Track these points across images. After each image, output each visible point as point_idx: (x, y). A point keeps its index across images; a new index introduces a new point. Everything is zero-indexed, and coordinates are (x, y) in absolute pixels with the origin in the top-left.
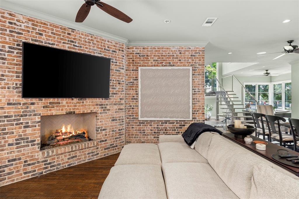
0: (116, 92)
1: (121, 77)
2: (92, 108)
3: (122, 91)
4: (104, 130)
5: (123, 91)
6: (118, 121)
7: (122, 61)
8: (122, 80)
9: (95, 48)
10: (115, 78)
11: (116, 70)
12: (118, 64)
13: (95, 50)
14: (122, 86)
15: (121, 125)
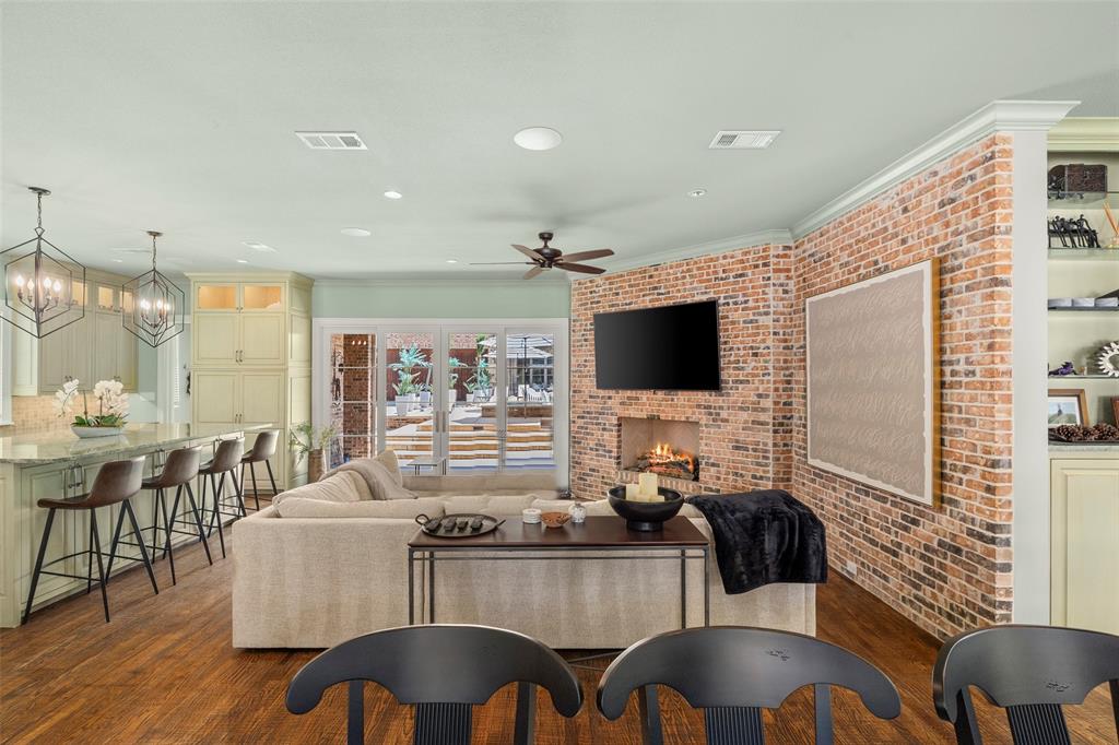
0: (747, 376)
1: (761, 337)
2: (689, 412)
3: (764, 375)
4: (713, 465)
5: (769, 374)
6: (751, 452)
7: (764, 293)
8: (763, 346)
9: (695, 285)
10: (741, 342)
11: (745, 322)
12: (751, 304)
13: (695, 288)
14: (766, 362)
15: (758, 464)
